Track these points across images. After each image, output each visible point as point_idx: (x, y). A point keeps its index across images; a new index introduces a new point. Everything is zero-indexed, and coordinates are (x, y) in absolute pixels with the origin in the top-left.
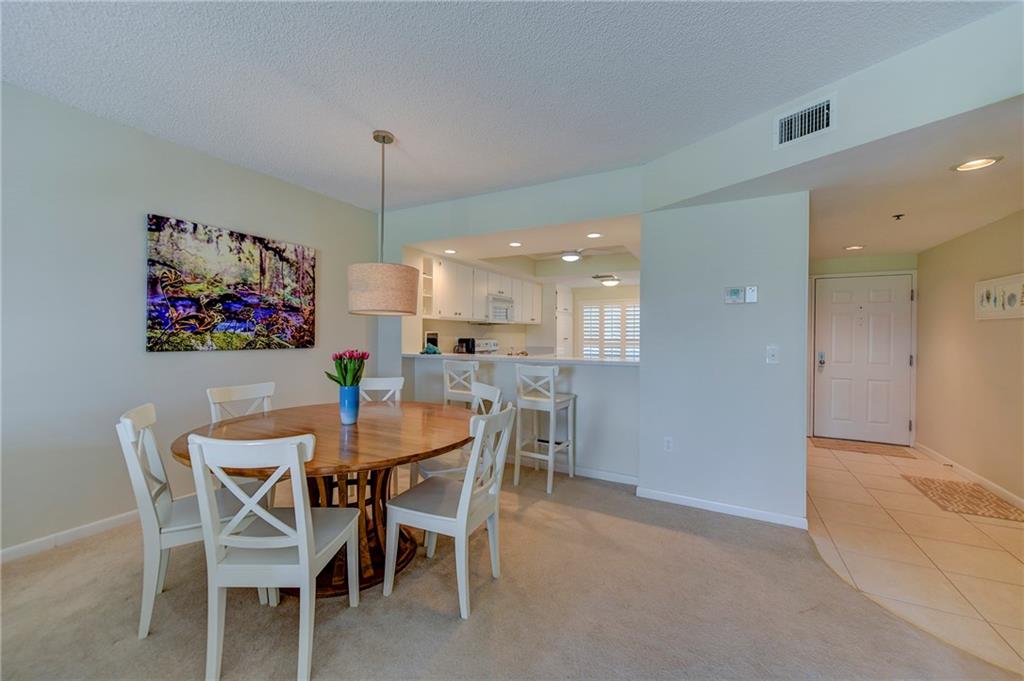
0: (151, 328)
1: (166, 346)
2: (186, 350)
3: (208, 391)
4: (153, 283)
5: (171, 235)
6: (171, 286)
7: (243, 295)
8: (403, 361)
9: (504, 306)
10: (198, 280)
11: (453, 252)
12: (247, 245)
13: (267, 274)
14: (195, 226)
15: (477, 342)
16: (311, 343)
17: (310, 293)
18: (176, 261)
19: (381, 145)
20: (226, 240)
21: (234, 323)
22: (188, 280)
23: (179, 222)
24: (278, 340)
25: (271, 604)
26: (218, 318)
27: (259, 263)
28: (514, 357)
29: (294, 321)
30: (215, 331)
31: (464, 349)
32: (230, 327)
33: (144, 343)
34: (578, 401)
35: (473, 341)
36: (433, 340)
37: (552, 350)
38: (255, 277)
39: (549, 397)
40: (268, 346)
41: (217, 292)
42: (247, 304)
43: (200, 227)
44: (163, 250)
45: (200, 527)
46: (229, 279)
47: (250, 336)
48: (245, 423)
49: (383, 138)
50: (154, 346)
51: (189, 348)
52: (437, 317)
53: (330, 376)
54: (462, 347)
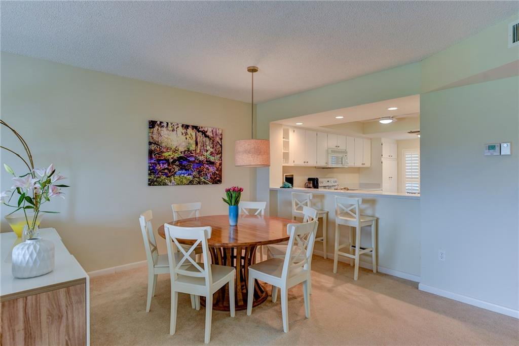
0: (150, 174)
1: (155, 183)
2: (164, 185)
3: (172, 206)
4: (151, 152)
5: (158, 130)
6: (158, 154)
7: (187, 156)
8: (270, 192)
9: (341, 155)
10: (169, 150)
11: (302, 124)
12: (190, 131)
13: (199, 144)
14: (168, 124)
15: (320, 180)
16: (220, 181)
17: (219, 154)
18: (160, 142)
19: (251, 73)
20: (180, 130)
21: (184, 171)
22: (164, 150)
23: (161, 123)
24: (203, 180)
25: (197, 309)
26: (177, 169)
27: (195, 140)
28: (338, 191)
29: (212, 169)
30: (175, 175)
31: (311, 185)
32: (182, 173)
33: (147, 182)
34: (379, 221)
35: (317, 180)
36: (290, 180)
37: (379, 185)
38: (193, 147)
39: (355, 218)
40: (199, 183)
41: (176, 156)
42: (189, 161)
43: (169, 124)
44: (155, 136)
45: (169, 267)
46: (182, 149)
47: (190, 177)
48: (188, 222)
49: (253, 70)
50: (151, 183)
51: (165, 184)
52: (293, 165)
53: (224, 200)
54: (310, 183)
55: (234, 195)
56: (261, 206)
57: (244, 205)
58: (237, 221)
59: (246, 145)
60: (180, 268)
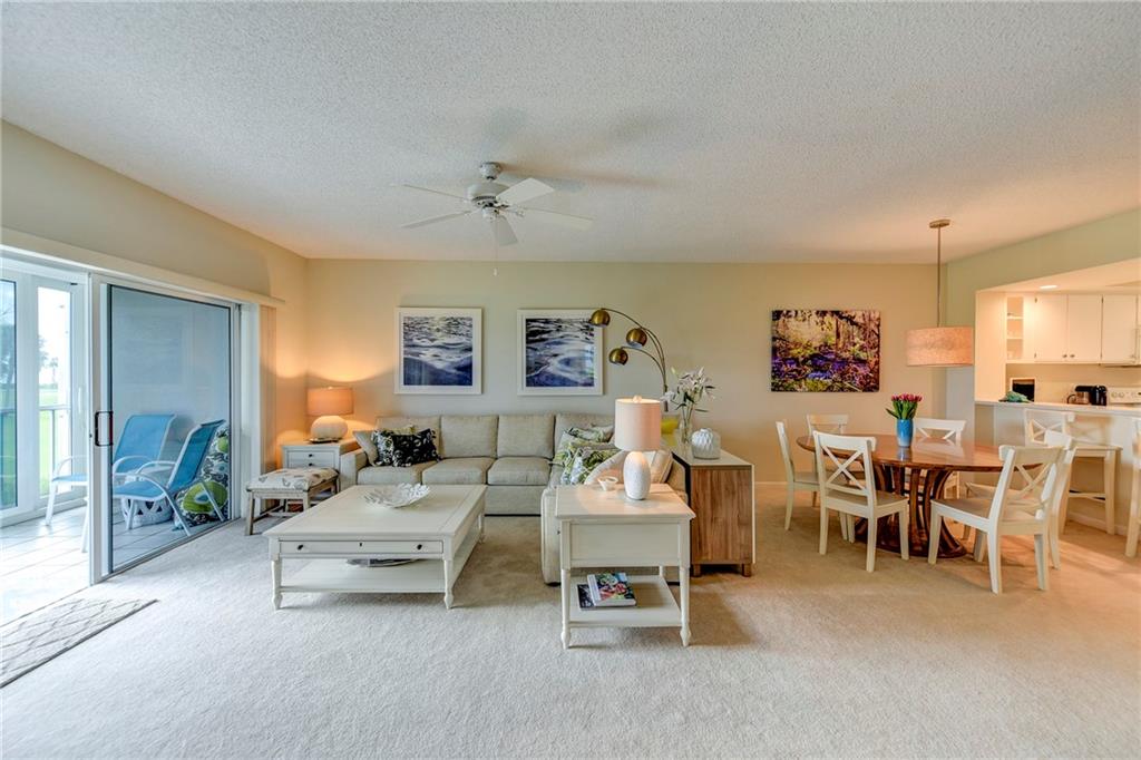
0: (773, 377)
1: (781, 388)
2: (791, 391)
3: (806, 417)
4: (775, 350)
5: (784, 321)
6: (784, 351)
7: (824, 353)
10: (798, 346)
11: (1054, 286)
12: (828, 318)
13: (841, 336)
14: (796, 312)
15: (1109, 389)
16: (876, 388)
17: (875, 348)
18: (786, 336)
19: (937, 229)
20: (814, 317)
21: (819, 374)
22: (792, 347)
23: (788, 312)
24: (849, 385)
25: (850, 541)
26: (809, 370)
27: (835, 330)
29: (862, 370)
30: (807, 379)
31: (1085, 400)
32: (816, 376)
33: (769, 387)
35: (1103, 389)
36: (1024, 388)
38: (833, 340)
40: (842, 389)
41: (808, 353)
42: (827, 360)
43: (799, 312)
44: (780, 330)
46: (816, 344)
47: (829, 382)
49: (939, 225)
50: (776, 388)
51: (793, 390)
52: (1032, 361)
53: (889, 412)
54: (1083, 396)
55: (905, 406)
56: (956, 427)
57: (922, 424)
58: (910, 441)
59: (927, 336)
60: (832, 482)
